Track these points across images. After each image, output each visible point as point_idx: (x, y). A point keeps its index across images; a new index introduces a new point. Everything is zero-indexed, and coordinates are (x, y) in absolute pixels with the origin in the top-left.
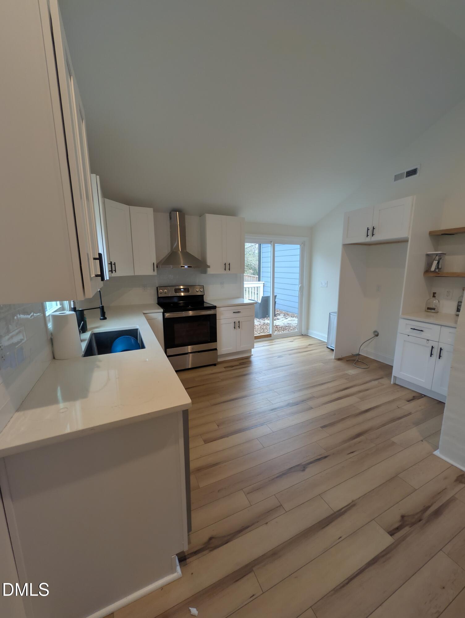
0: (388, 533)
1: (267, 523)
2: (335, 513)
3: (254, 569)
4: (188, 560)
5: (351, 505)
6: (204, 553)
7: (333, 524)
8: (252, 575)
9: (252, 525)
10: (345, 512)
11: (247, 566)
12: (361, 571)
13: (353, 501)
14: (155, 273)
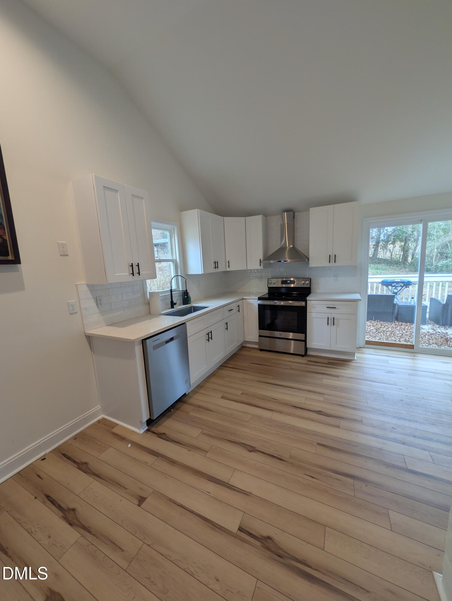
0: (240, 527)
1: (190, 451)
2: (228, 484)
3: (160, 457)
4: (149, 432)
5: (245, 492)
6: (156, 435)
7: (217, 485)
8: (156, 458)
9: (183, 445)
10: (235, 490)
11: (160, 454)
12: (192, 512)
13: (250, 493)
14: (262, 267)
